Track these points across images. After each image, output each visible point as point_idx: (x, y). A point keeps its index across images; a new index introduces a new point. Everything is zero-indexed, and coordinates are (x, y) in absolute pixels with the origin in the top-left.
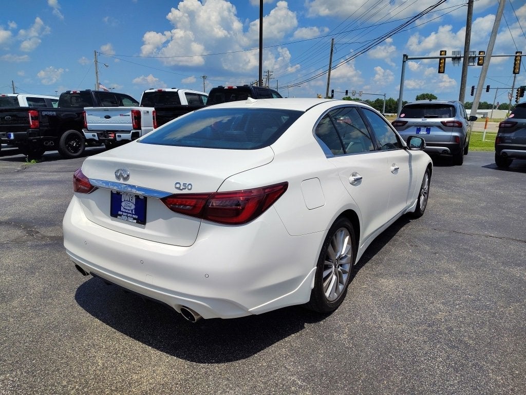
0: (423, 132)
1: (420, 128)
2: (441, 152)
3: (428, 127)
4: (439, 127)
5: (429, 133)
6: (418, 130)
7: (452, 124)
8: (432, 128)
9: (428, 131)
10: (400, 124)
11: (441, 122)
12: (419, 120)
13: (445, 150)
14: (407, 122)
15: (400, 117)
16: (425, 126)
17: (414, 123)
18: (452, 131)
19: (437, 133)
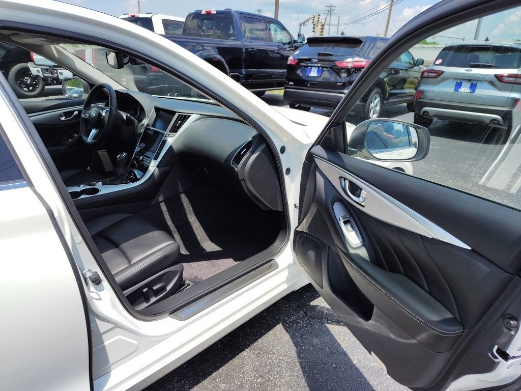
0: (465, 89)
1: (461, 83)
2: (488, 122)
3: (473, 83)
4: (491, 83)
5: (473, 91)
6: (459, 85)
7: (512, 80)
8: (479, 85)
9: (473, 87)
10: (433, 75)
11: (496, 76)
12: (462, 70)
13: (494, 120)
14: (443, 72)
15: (434, 64)
16: (469, 81)
17: (452, 74)
18: (511, 90)
19: (486, 92)
